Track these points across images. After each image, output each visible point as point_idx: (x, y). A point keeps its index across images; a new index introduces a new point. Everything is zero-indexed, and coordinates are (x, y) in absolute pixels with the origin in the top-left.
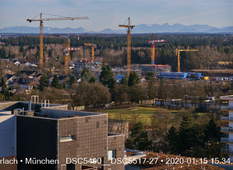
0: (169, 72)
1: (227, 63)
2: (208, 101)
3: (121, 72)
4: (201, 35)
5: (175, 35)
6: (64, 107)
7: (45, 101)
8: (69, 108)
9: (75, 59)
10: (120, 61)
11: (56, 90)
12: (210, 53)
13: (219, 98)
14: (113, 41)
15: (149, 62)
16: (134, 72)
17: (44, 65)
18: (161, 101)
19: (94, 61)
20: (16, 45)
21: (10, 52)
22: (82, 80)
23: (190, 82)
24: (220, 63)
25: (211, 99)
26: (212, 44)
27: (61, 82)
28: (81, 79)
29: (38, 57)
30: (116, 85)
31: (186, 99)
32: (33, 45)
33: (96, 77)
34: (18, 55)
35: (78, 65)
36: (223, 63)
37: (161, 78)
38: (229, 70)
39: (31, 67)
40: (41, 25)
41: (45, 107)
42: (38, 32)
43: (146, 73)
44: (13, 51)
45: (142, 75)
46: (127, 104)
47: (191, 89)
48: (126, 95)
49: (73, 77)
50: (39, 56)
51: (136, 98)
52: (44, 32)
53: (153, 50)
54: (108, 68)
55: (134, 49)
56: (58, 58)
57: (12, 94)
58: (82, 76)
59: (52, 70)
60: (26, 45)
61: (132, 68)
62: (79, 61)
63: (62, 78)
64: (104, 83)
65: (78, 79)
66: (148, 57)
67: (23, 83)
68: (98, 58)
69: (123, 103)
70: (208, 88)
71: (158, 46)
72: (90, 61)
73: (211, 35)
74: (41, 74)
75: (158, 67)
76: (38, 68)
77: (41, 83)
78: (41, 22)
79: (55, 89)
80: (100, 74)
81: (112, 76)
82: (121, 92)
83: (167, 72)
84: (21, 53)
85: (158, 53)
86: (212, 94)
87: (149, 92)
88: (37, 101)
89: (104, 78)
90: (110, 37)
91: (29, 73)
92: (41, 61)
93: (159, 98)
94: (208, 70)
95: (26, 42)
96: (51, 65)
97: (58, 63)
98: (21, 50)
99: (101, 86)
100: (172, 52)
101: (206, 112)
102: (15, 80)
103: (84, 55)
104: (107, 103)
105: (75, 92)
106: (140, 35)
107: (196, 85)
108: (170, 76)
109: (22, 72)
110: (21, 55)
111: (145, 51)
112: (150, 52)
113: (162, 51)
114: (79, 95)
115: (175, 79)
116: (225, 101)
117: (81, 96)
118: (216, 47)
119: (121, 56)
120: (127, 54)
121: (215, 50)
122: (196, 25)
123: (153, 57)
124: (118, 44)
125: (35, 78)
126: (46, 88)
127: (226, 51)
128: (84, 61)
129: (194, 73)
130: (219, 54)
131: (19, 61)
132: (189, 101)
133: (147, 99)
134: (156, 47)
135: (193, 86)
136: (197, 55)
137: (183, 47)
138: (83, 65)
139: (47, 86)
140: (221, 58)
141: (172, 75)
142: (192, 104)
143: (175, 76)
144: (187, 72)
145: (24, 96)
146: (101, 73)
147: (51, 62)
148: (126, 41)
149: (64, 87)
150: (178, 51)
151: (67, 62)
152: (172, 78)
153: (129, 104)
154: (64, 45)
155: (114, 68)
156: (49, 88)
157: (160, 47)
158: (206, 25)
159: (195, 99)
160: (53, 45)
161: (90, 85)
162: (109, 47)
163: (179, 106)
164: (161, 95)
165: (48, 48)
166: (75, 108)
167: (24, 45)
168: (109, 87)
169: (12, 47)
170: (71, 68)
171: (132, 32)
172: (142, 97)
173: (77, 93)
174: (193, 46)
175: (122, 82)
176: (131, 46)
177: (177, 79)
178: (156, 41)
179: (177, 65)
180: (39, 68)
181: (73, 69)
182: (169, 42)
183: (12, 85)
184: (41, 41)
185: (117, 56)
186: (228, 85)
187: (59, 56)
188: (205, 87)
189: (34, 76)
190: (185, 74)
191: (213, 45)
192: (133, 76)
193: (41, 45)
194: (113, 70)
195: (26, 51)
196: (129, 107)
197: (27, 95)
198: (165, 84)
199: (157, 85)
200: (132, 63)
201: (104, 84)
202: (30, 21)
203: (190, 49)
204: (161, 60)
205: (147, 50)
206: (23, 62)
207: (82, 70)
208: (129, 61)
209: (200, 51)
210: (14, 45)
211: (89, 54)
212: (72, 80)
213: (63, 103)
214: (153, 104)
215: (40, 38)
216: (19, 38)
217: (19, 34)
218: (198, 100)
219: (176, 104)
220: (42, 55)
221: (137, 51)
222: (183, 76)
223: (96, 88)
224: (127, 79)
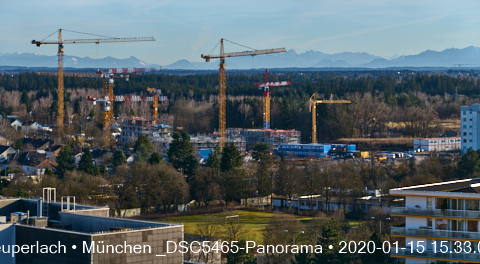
0: (296, 143)
1: (403, 125)
2: (369, 198)
3: (208, 143)
4: (355, 72)
5: (307, 72)
6: (102, 211)
7: (68, 199)
8: (112, 213)
9: (123, 118)
10: (206, 122)
11: (88, 177)
12: (371, 108)
13: (388, 192)
14: (192, 83)
15: (260, 123)
16: (232, 144)
17: (65, 129)
18: (282, 200)
19: (157, 122)
20: (15, 90)
21: (3, 103)
22: (136, 159)
23: (336, 162)
24: (390, 124)
25: (373, 195)
26: (375, 88)
27: (96, 162)
28: (134, 157)
29: (54, 113)
30: (199, 169)
31: (328, 194)
32: (44, 91)
33: (162, 153)
34: (18, 109)
35: (128, 129)
36: (396, 125)
37: (281, 155)
38: (406, 139)
39: (41, 132)
40: (60, 51)
41: (68, 211)
42: (55, 65)
43: (254, 146)
44: (10, 100)
45: (247, 150)
46: (219, 205)
47: (337, 175)
48: (216, 187)
49: (120, 152)
50: (57, 111)
51: (235, 193)
52: (66, 65)
53: (267, 100)
54: (184, 136)
55: (232, 99)
56: (91, 115)
57: (6, 183)
58: (135, 151)
59: (79, 138)
60: (33, 89)
61: (227, 136)
62: (130, 122)
63: (98, 153)
64: (177, 165)
65: (128, 156)
66: (258, 114)
67: (27, 163)
68: (164, 117)
69: (211, 203)
70: (367, 173)
71: (275, 93)
72: (151, 122)
73: (374, 72)
74: (59, 146)
75: (275, 133)
76: (55, 134)
77: (60, 163)
78: (61, 46)
79: (86, 175)
80: (168, 147)
81: (191, 151)
82: (207, 183)
83: (292, 143)
84: (24, 105)
85: (276, 106)
86: (375, 185)
87: (260, 182)
88: (53, 199)
89: (176, 154)
90: (188, 77)
91: (39, 143)
92: (60, 121)
93: (277, 193)
94: (368, 140)
95: (33, 84)
96: (78, 130)
97: (91, 125)
98: (23, 99)
99: (171, 171)
100: (302, 106)
101: (364, 219)
102: (11, 156)
103: (139, 111)
104: (181, 204)
105: (123, 181)
106: (242, 72)
107: (345, 168)
108: (299, 150)
109: (25, 141)
110: (23, 109)
111: (251, 103)
112: (261, 105)
113: (284, 102)
114: (130, 188)
115: (308, 156)
116: (399, 197)
117: (134, 190)
118: (382, 95)
119: (208, 113)
120: (218, 109)
121: (380, 100)
122: (345, 53)
123: (267, 114)
124: (201, 90)
125: (48, 153)
126: (69, 172)
127: (401, 102)
128: (139, 123)
129: (342, 145)
130: (388, 109)
131: (19, 120)
132: (333, 199)
133: (255, 196)
134: (272, 95)
135: (340, 170)
136: (348, 111)
137: (323, 95)
138: (136, 130)
139: (71, 169)
140: (392, 116)
141: (302, 150)
142: (339, 204)
143: (307, 150)
144: (328, 143)
145: (29, 186)
146: (170, 144)
147: (77, 122)
148: (217, 83)
149: (103, 172)
150: (313, 103)
151: (107, 124)
152: (302, 154)
153: (221, 205)
154: (103, 90)
155: (195, 136)
156: (74, 174)
157: (279, 95)
158: (365, 54)
159: (344, 195)
160: (82, 91)
161: (149, 168)
162: (186, 95)
163: (315, 208)
164: (281, 188)
165: (73, 96)
166: (122, 212)
167: (28, 91)
168: (185, 173)
169: (8, 93)
170: (114, 134)
171: (229, 66)
172: (246, 192)
173: (126, 184)
174: (340, 94)
175: (210, 162)
176: (227, 95)
177: (311, 157)
178: (272, 84)
179: (312, 130)
180: (57, 133)
181: (118, 136)
182: (296, 86)
183: (7, 166)
184: (61, 82)
185: (200, 113)
186: (405, 166)
187: (92, 111)
188: (363, 171)
189: (46, 150)
190: (327, 148)
191: (377, 91)
192: (230, 151)
193: (61, 90)
194: (193, 139)
195: (33, 100)
196: (222, 211)
197: (34, 186)
198: (288, 167)
199: (273, 168)
200: (227, 127)
201: (176, 168)
202: (38, 44)
203: (334, 99)
204: (282, 121)
205: (255, 101)
206: (26, 122)
207: (136, 139)
208: (223, 122)
209: (353, 102)
210: (10, 89)
211: (149, 109)
212: (118, 159)
213: (101, 203)
214: (267, 206)
215: (58, 77)
216: (20, 77)
217: (19, 69)
218: (350, 196)
219: (308, 205)
220: (61, 111)
221: (238, 103)
222: (322, 151)
223: (161, 175)
224: (219, 157)
